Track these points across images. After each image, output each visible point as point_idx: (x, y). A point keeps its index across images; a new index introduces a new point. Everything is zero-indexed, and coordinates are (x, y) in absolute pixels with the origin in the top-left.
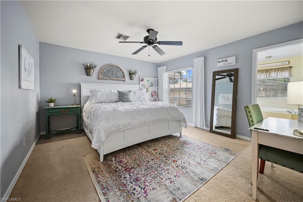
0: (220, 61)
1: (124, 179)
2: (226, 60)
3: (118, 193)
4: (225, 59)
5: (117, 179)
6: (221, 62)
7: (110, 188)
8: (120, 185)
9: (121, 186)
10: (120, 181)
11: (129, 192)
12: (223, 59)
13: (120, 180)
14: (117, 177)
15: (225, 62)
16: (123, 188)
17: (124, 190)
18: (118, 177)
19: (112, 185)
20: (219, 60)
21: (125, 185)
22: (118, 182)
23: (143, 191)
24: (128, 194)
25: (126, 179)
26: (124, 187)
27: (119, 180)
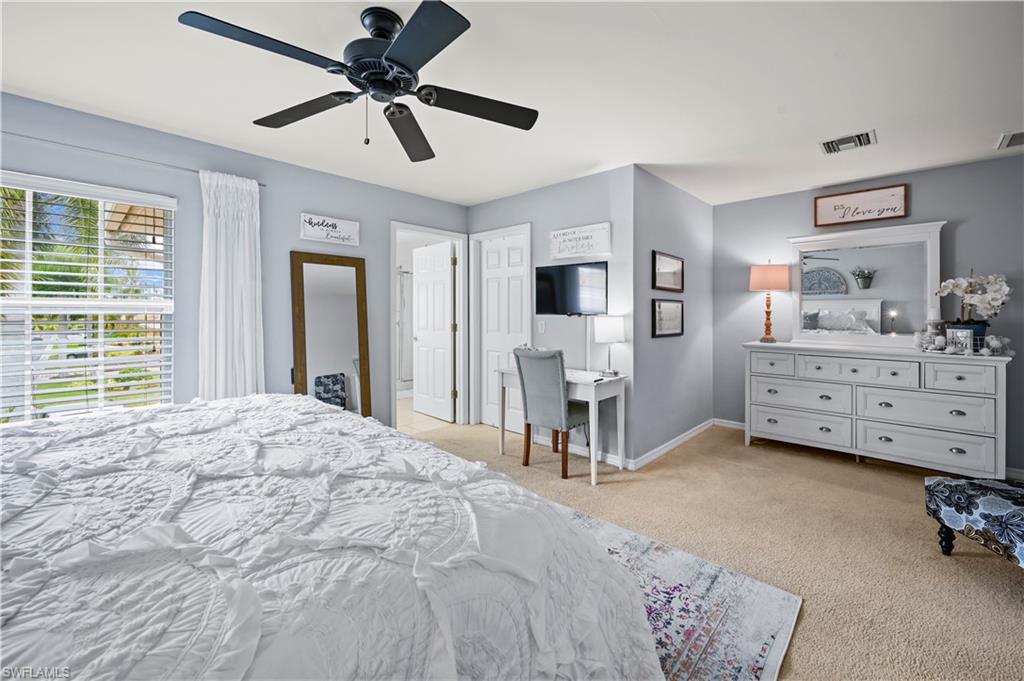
0: (315, 221)
1: (666, 644)
2: (334, 226)
3: (725, 641)
4: (330, 221)
5: (684, 664)
6: (317, 224)
7: (730, 667)
8: (696, 646)
9: (698, 642)
10: (686, 652)
11: (702, 618)
12: (323, 218)
13: (679, 654)
14: (675, 670)
15: (331, 228)
16: (700, 635)
17: (707, 631)
18: (672, 666)
19: (715, 667)
20: (311, 216)
21: (689, 634)
22: (692, 657)
23: (677, 594)
24: (708, 618)
25: (664, 640)
26: (696, 635)
27: (683, 658)
